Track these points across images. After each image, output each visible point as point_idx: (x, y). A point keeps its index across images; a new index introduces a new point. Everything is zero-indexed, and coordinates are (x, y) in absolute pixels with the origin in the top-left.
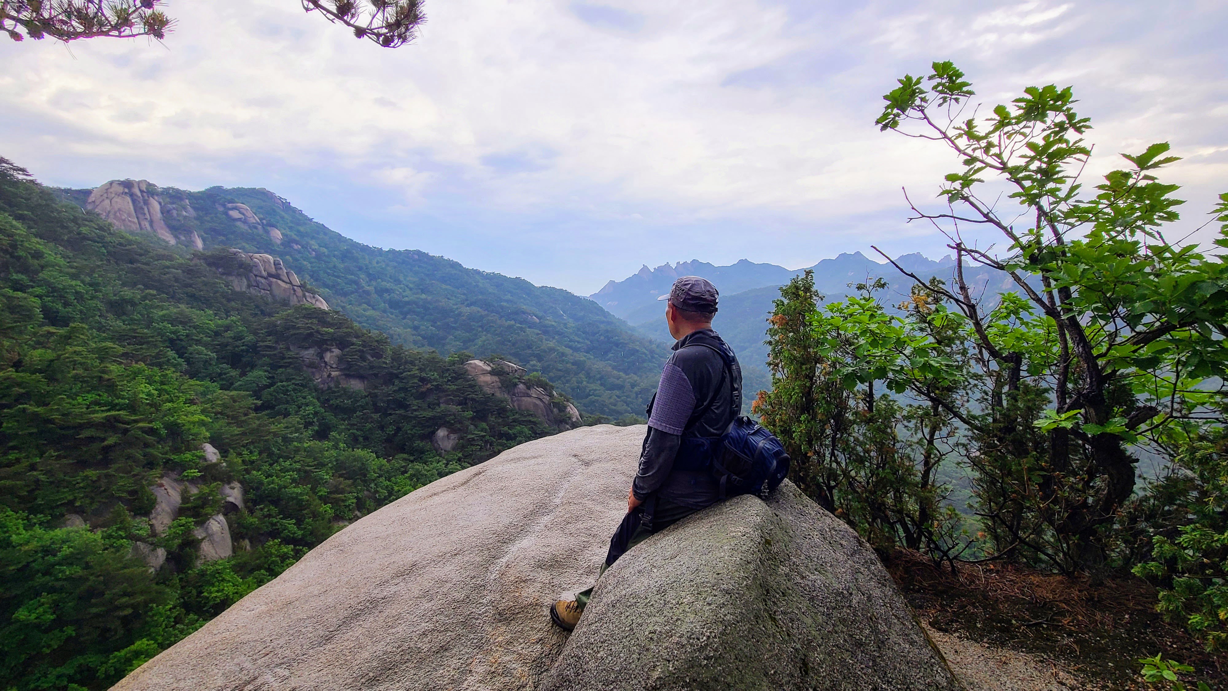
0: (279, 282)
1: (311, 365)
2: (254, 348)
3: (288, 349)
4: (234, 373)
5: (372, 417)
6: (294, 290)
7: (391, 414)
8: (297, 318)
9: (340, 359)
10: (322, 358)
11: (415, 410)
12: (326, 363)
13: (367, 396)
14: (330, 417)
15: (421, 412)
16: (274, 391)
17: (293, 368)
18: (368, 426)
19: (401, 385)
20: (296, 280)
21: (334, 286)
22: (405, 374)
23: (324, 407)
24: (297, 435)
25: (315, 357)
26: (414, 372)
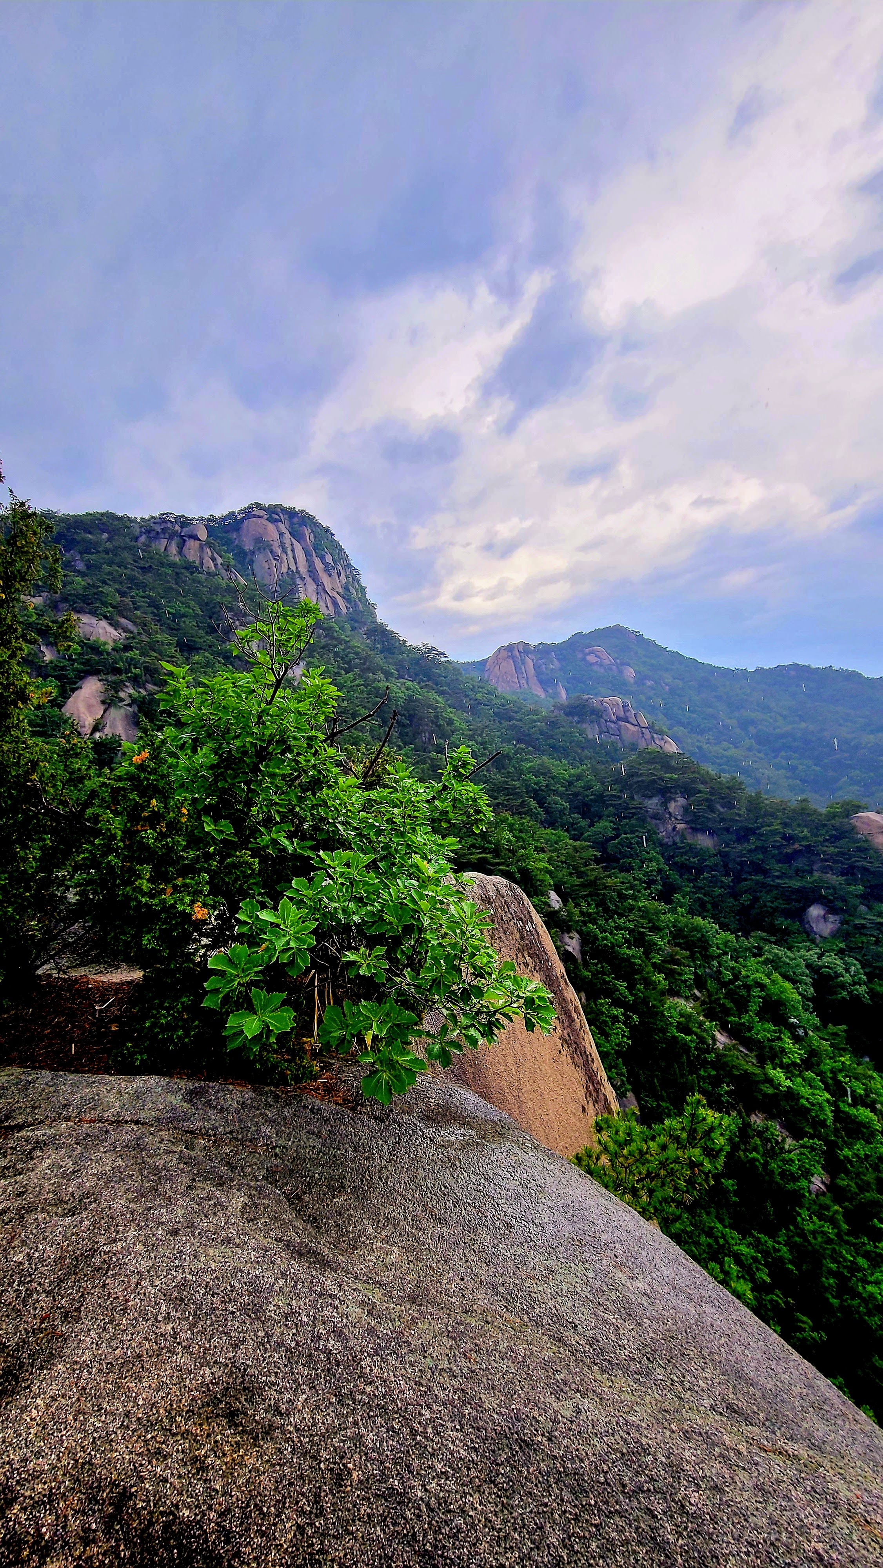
0: (628, 725)
1: (655, 817)
2: (600, 798)
3: (632, 798)
4: (584, 823)
5: (722, 882)
6: (643, 733)
7: (746, 880)
8: (640, 764)
9: (686, 809)
10: (667, 808)
11: (778, 877)
12: (670, 814)
13: (716, 855)
14: (675, 876)
15: (786, 881)
16: (619, 843)
17: (637, 819)
18: (718, 891)
19: (759, 843)
20: (644, 722)
21: (689, 723)
22: (763, 829)
23: (668, 865)
24: (631, 892)
25: (659, 807)
26: (777, 826)
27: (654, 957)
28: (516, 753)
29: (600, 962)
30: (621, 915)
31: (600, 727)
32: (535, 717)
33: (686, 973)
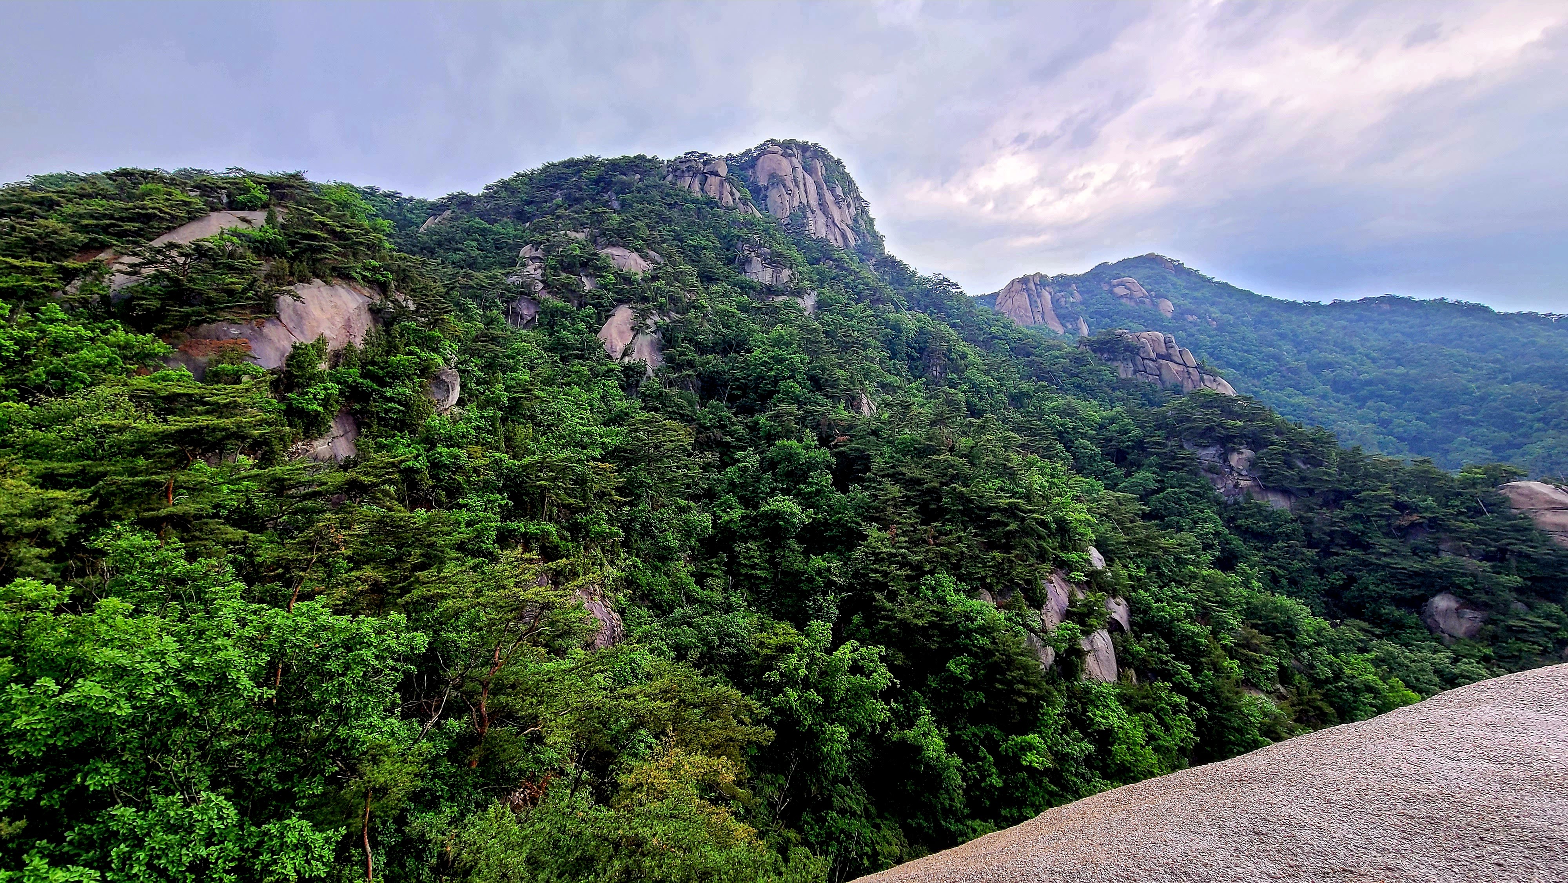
0: (1170, 364)
1: (1211, 470)
2: (1140, 445)
3: (1181, 447)
4: (1119, 472)
5: (1303, 554)
6: (1189, 373)
7: (1337, 554)
8: (1193, 408)
9: (1253, 464)
10: (1226, 460)
11: (1385, 555)
12: (1232, 468)
13: (1296, 521)
14: (1237, 542)
15: (1399, 560)
16: (1164, 498)
17: (1188, 472)
18: (1297, 564)
19: (1358, 511)
20: (1192, 360)
21: (1241, 365)
22: (1364, 494)
23: (1229, 527)
24: (1193, 557)
25: (1216, 459)
26: (1385, 490)
27: (1224, 638)
28: (1037, 391)
29: (1154, 636)
30: (1180, 584)
31: (1135, 365)
32: (1057, 353)
33: (1268, 663)
